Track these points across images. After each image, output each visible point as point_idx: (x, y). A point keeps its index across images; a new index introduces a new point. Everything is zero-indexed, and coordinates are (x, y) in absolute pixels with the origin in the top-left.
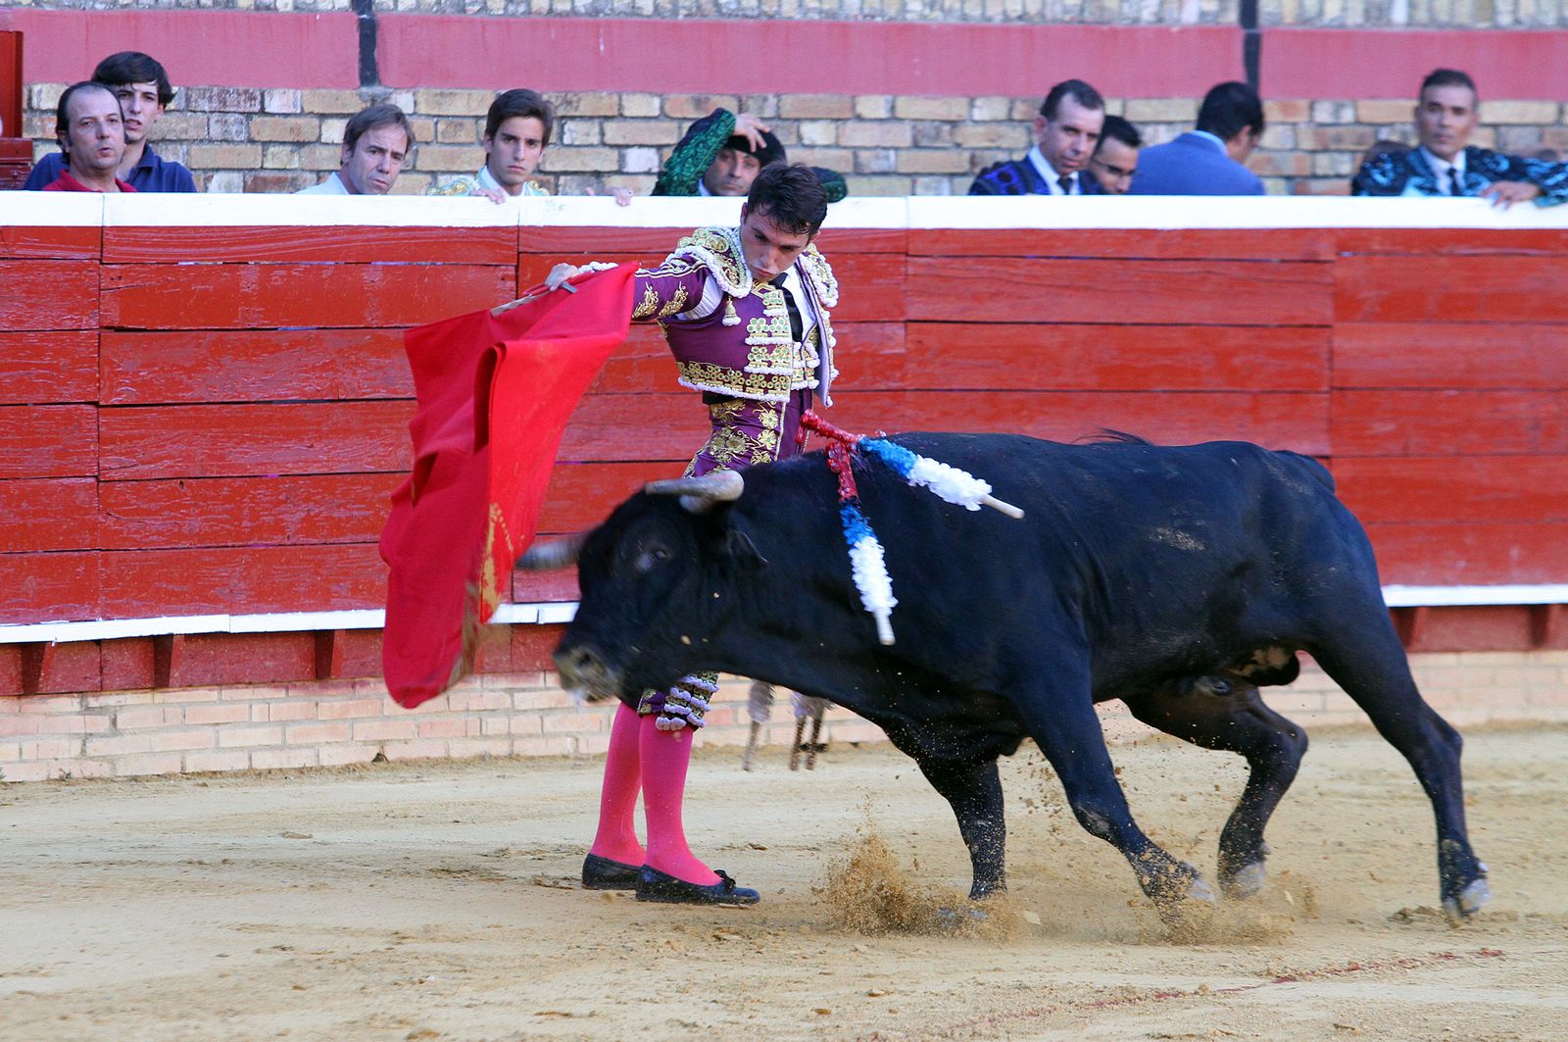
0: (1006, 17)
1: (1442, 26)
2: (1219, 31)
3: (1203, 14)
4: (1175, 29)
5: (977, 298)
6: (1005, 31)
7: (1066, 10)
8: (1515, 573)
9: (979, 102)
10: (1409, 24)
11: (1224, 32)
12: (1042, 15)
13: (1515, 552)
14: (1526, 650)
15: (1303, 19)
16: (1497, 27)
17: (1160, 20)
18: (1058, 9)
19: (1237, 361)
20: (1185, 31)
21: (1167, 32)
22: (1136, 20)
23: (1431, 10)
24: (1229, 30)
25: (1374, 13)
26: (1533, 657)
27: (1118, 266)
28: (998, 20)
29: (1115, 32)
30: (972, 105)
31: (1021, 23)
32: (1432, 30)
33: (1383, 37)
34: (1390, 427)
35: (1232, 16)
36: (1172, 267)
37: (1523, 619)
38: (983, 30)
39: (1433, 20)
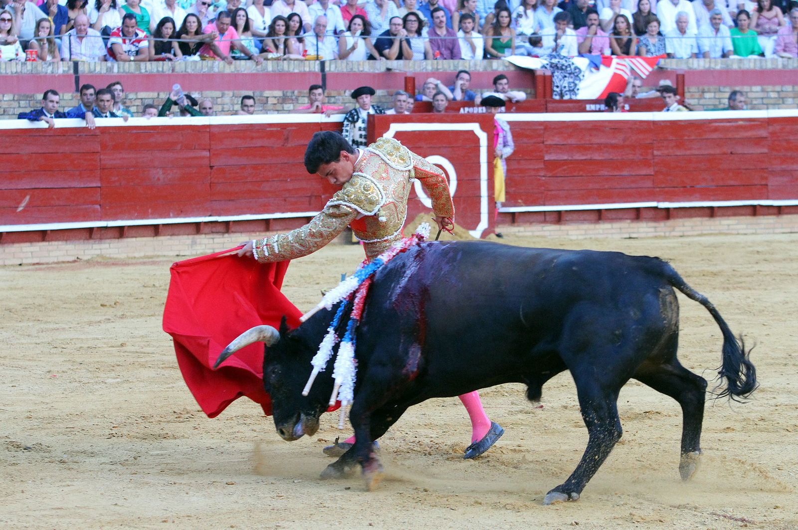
0: (12, 72)
1: (126, 73)
2: (68, 76)
3: (64, 71)
4: (57, 75)
5: (6, 147)
6: (12, 77)
7: (27, 71)
8: (150, 216)
9: (5, 95)
10: (118, 72)
11: (69, 76)
12: (21, 72)
13: (150, 211)
14: (154, 237)
15: (90, 72)
16: (141, 73)
17: (53, 73)
18: (26, 70)
19: (76, 162)
20: (59, 76)
21: (55, 76)
22: (46, 73)
23: (124, 69)
24: (71, 75)
25: (109, 70)
26: (155, 238)
27: (43, 138)
28: (10, 73)
29: (41, 76)
30: (3, 96)
31: (15, 75)
32: (124, 74)
33: (111, 76)
34: (117, 178)
35: (72, 71)
36: (58, 138)
37: (152, 228)
38: (6, 77)
39: (124, 71)
